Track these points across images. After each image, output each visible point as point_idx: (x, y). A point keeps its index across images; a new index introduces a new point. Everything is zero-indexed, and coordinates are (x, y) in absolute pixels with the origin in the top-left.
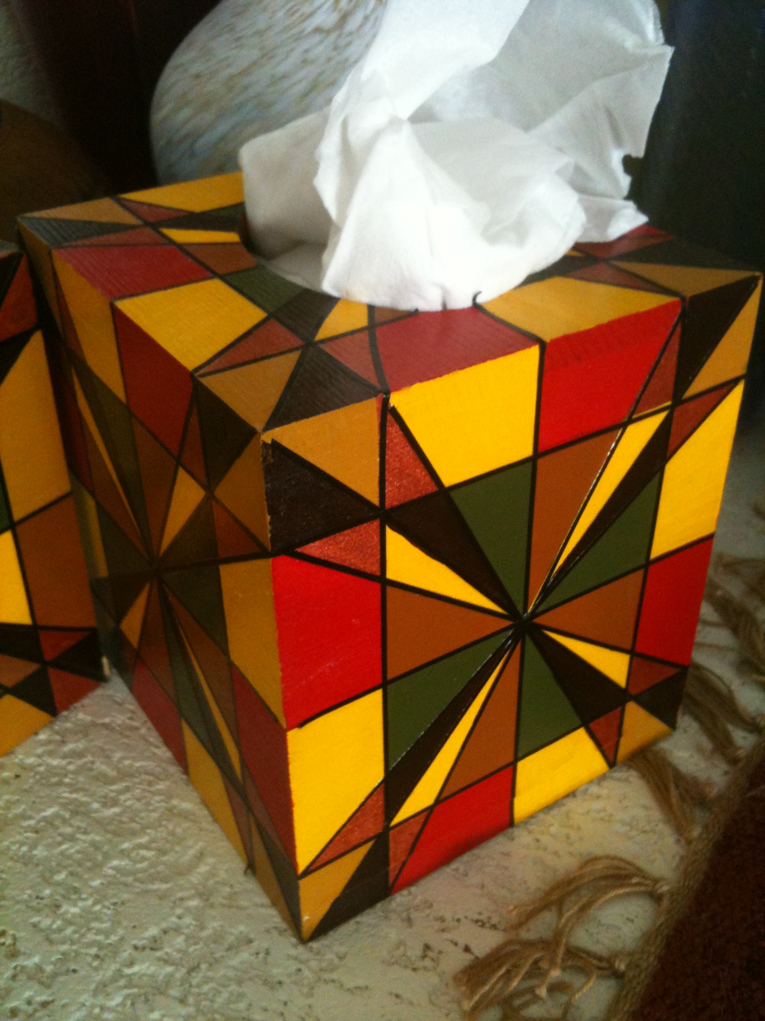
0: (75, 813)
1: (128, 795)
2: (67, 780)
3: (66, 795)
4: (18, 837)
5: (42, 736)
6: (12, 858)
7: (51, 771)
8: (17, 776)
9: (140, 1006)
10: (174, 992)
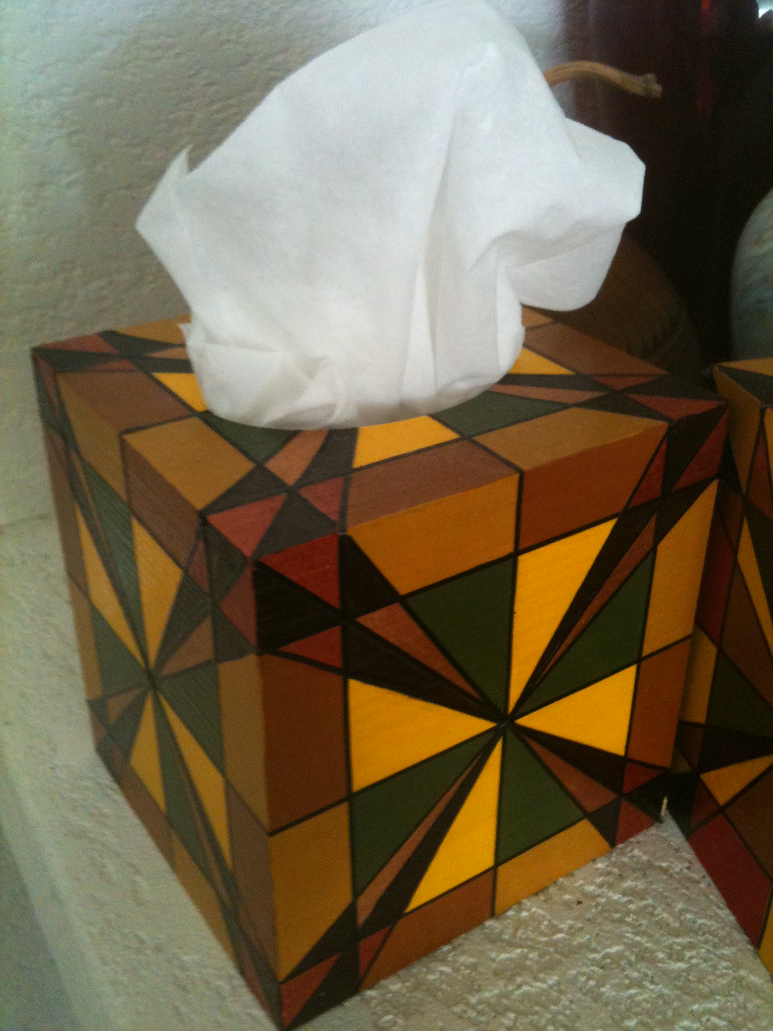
3: (629, 935)
4: (585, 969)
5: (600, 865)
6: (580, 990)
7: (611, 907)
8: (579, 903)
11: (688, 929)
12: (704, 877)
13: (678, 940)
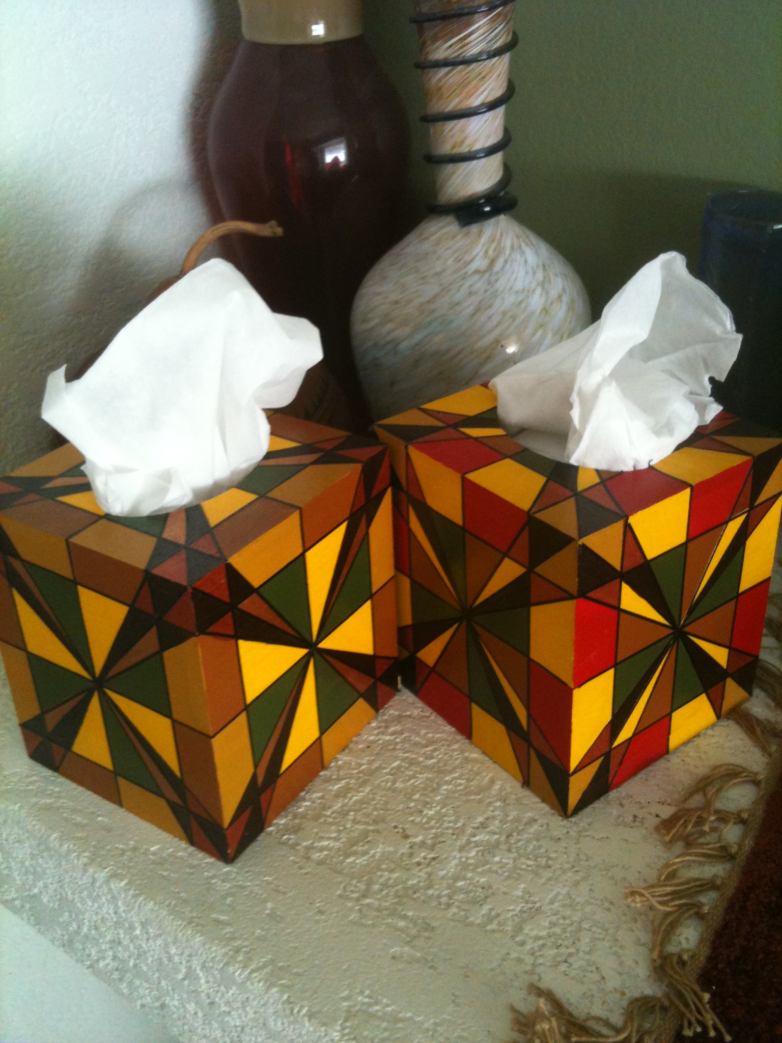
0: (411, 764)
1: (437, 753)
2: (398, 747)
3: (401, 755)
4: (384, 779)
5: (374, 724)
6: (384, 790)
7: (388, 743)
8: (368, 747)
9: (486, 855)
10: (503, 847)
11: (431, 742)
12: (431, 713)
13: (429, 749)
